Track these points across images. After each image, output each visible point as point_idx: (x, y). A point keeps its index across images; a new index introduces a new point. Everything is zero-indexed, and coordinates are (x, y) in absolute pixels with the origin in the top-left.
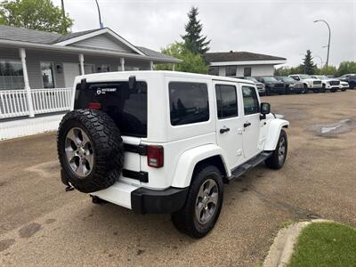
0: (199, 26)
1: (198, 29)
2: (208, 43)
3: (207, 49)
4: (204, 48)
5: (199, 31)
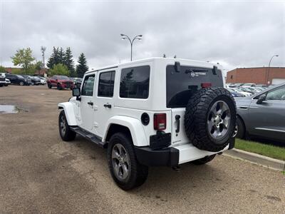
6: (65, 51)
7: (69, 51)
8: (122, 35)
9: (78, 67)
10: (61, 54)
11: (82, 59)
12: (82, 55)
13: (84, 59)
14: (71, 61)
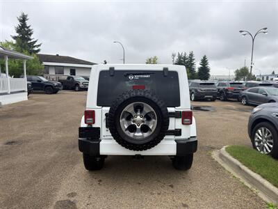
0: (30, 30)
1: (29, 33)
2: (39, 45)
3: (38, 50)
4: (36, 49)
5: (30, 34)
6: (188, 55)
7: (191, 55)
8: (241, 32)
9: (200, 69)
10: (185, 58)
11: (204, 61)
12: (205, 58)
13: (206, 61)
14: (193, 64)
